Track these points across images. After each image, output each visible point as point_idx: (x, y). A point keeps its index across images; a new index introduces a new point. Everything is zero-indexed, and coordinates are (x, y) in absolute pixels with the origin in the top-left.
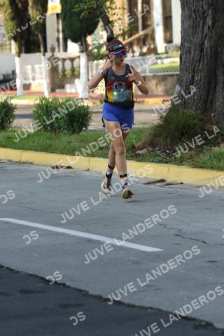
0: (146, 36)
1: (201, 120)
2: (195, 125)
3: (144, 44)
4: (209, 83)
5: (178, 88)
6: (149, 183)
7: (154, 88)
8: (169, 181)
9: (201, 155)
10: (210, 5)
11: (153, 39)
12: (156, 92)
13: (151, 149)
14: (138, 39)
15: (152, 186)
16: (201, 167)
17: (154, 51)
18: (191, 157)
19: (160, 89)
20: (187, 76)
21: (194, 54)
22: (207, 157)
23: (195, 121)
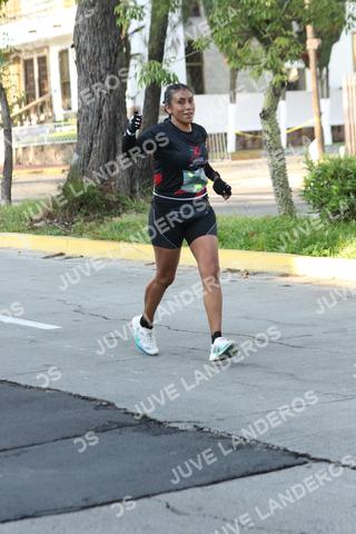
0: (44, 103)
1: (101, 190)
2: (95, 195)
3: (42, 111)
4: (109, 151)
5: (76, 157)
6: (48, 257)
7: (53, 157)
8: (68, 254)
9: (102, 226)
10: (107, 69)
11: (51, 106)
12: (55, 162)
13: (48, 221)
14: (36, 107)
15: (51, 260)
16: (102, 239)
17: (52, 119)
18: (91, 228)
19: (59, 159)
20: (85, 144)
21: (92, 120)
22: (108, 228)
23: (95, 191)
